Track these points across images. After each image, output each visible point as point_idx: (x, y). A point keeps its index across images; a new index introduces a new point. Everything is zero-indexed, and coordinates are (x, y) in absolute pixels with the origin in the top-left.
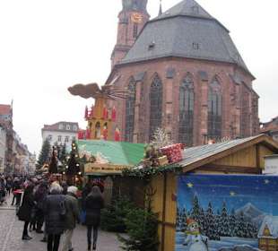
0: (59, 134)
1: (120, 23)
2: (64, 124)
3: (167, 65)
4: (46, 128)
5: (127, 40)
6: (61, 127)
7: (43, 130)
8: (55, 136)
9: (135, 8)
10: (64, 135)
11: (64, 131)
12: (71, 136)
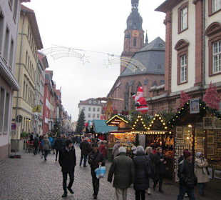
0: (89, 106)
1: (125, 38)
2: (92, 99)
4: (82, 103)
5: (130, 48)
6: (90, 102)
7: (79, 104)
8: (87, 107)
9: (135, 28)
10: (92, 107)
11: (92, 104)
12: (96, 107)
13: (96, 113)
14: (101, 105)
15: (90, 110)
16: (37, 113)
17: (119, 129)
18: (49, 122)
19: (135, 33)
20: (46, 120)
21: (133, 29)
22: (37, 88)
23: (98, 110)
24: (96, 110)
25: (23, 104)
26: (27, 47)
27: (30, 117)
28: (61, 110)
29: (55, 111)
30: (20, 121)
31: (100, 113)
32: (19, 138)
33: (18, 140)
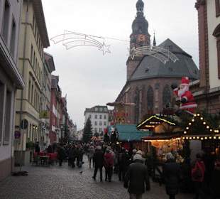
0: (95, 114)
2: (98, 107)
3: (155, 81)
4: (87, 111)
6: (96, 109)
7: (85, 112)
8: (93, 115)
9: (141, 32)
10: (98, 115)
11: (98, 112)
12: (103, 115)
13: (103, 120)
14: (108, 112)
15: (96, 118)
16: (43, 120)
17: (155, 134)
18: (56, 130)
19: (141, 38)
20: (53, 129)
21: (139, 33)
22: (44, 91)
23: (105, 118)
24: (103, 117)
25: (28, 108)
26: (32, 39)
27: (36, 124)
28: (67, 118)
29: (61, 120)
30: (26, 127)
31: (106, 120)
32: (24, 149)
33: (24, 151)
